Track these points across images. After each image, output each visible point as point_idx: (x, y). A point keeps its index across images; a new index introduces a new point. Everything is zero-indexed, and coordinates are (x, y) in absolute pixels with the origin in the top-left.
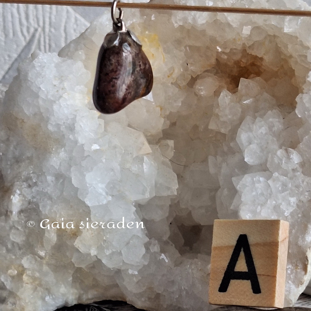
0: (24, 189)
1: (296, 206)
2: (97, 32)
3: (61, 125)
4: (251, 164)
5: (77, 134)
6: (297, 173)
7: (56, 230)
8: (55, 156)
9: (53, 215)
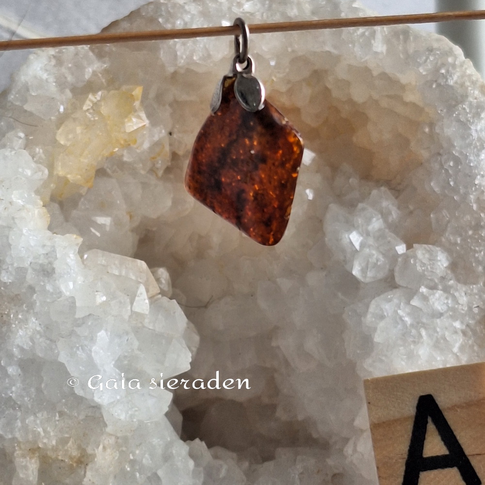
1: (462, 335)
2: (33, 94)
3: (26, 269)
4: (368, 280)
5: (59, 280)
6: (449, 282)
7: (38, 461)
8: (21, 328)
9: (30, 437)
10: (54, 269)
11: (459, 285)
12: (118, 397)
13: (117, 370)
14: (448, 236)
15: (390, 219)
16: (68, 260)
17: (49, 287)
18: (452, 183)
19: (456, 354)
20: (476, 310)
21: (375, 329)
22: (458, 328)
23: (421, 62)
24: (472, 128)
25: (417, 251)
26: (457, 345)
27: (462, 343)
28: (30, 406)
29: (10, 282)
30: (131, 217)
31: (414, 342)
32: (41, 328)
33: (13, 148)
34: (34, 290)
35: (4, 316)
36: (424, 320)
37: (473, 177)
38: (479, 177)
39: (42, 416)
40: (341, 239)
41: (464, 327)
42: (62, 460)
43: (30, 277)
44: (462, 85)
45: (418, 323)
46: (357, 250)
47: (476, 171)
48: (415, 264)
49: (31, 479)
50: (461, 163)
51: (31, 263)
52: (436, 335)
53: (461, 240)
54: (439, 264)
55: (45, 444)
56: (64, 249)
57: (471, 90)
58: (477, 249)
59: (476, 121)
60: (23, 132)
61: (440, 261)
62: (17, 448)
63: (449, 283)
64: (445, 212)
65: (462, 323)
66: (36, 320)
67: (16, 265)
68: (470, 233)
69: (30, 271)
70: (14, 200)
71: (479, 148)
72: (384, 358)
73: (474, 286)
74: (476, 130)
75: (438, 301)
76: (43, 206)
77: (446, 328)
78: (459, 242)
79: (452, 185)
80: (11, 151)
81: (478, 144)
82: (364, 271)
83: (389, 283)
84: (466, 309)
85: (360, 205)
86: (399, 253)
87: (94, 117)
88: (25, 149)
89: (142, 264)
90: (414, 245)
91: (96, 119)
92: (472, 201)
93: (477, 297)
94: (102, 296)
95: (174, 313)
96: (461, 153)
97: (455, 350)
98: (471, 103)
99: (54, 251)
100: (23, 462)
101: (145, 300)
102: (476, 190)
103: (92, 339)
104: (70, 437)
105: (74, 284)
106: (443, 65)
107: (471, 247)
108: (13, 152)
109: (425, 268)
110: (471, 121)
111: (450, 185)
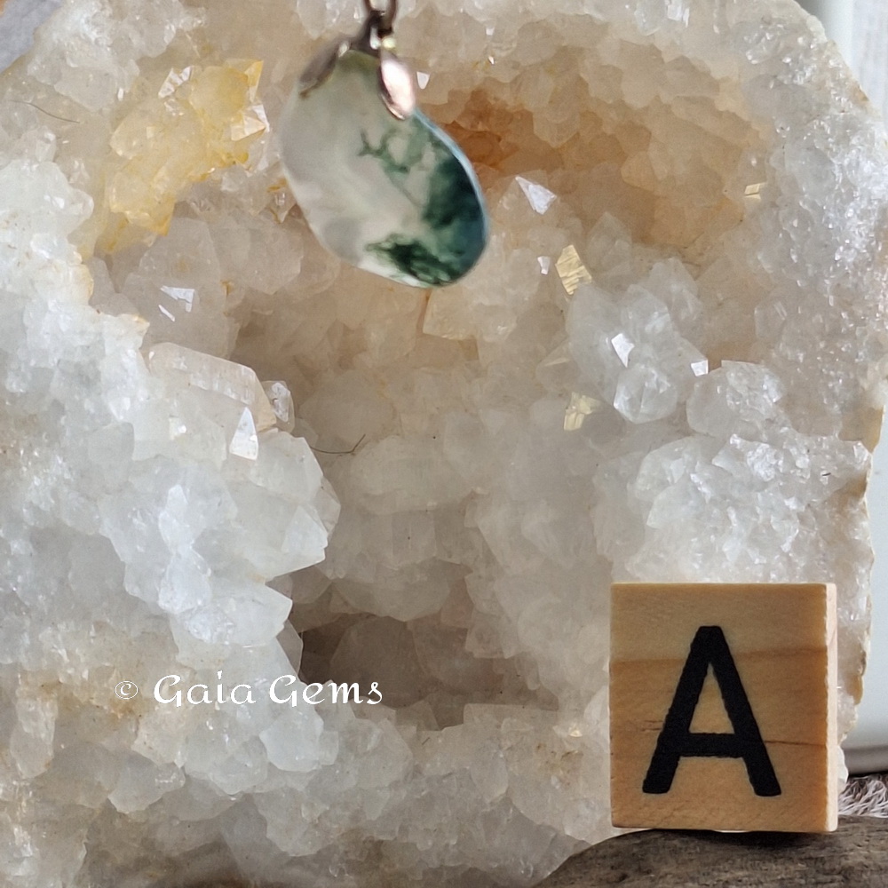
1: (798, 521)
2: (72, 65)
3: (52, 372)
4: (640, 420)
5: (106, 394)
6: (780, 429)
7: (56, 707)
8: (37, 473)
9: (45, 663)
10: (98, 374)
11: (798, 435)
12: (200, 603)
13: (199, 556)
14: (783, 349)
15: (683, 316)
16: (125, 360)
17: (88, 405)
18: (794, 257)
19: (787, 555)
20: (825, 480)
21: (649, 506)
22: (794, 510)
23: (750, 41)
24: (834, 161)
25: (728, 373)
26: (790, 539)
27: (798, 535)
28: (46, 611)
29: (21, 393)
30: (229, 290)
31: (715, 530)
32: (72, 474)
33: (34, 159)
34: (63, 408)
35: (8, 452)
36: (736, 494)
37: (830, 248)
38: (841, 248)
39: (67, 627)
40: (596, 346)
41: (803, 509)
42: (98, 707)
43: (57, 387)
44: (820, 86)
45: (725, 498)
46: (624, 366)
47: (838, 239)
48: (723, 394)
49: (43, 736)
50: (812, 223)
51: (59, 361)
52: (754, 519)
53: (805, 358)
54: (765, 396)
55: (70, 677)
56: (117, 340)
57: (835, 95)
58: (832, 373)
59: (842, 150)
60: (53, 131)
61: (767, 391)
62: (20, 683)
63: (782, 431)
64: (779, 307)
65: (800, 500)
66: (64, 460)
67: (33, 363)
68: (822, 345)
69: (57, 373)
70: (34, 249)
71: (844, 197)
72: (662, 556)
73: (824, 438)
74: (841, 167)
75: (761, 461)
76: (82, 263)
77: (772, 509)
78: (801, 359)
79: (796, 261)
80: (31, 165)
81: (843, 191)
82: (633, 403)
83: (676, 426)
84: (809, 476)
85: (632, 288)
86: (697, 375)
87: (177, 112)
88: (54, 161)
89: (248, 373)
90: (723, 361)
91: (181, 114)
92: (828, 289)
93: (827, 456)
94: (181, 425)
95: (302, 460)
96: (813, 205)
97: (786, 547)
98: (834, 118)
99: (101, 342)
100: (30, 706)
101: (251, 435)
102: (835, 270)
103: (160, 499)
105: (132, 401)
106: (788, 49)
107: (821, 371)
108: (35, 166)
109: (742, 402)
110: (834, 150)
111: (792, 260)
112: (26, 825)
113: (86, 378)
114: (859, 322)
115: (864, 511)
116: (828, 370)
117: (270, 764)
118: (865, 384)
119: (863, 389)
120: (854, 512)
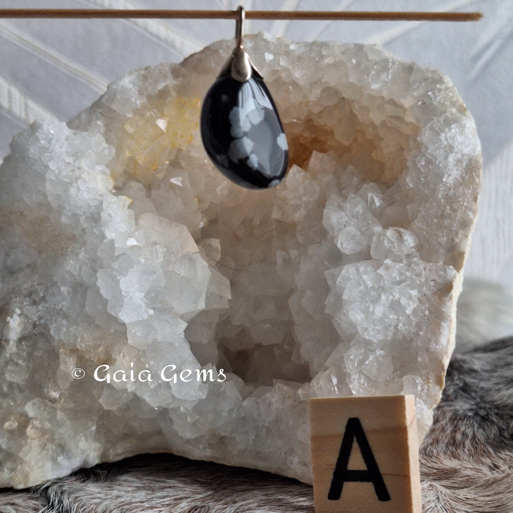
0: (27, 306)
1: (418, 301)
3: (80, 216)
5: (104, 226)
6: (413, 259)
7: (76, 359)
8: (73, 259)
10: (100, 217)
11: (421, 260)
12: (141, 319)
13: (147, 302)
14: (417, 224)
16: (110, 212)
17: (95, 231)
18: (422, 179)
19: (409, 316)
20: (432, 284)
21: (344, 288)
22: (414, 295)
23: (415, 87)
24: (442, 135)
25: (388, 230)
26: (411, 308)
29: (69, 224)
30: (199, 201)
31: (372, 301)
32: (89, 261)
34: (86, 232)
37: (439, 176)
38: (446, 176)
41: (420, 295)
45: (379, 287)
47: (444, 171)
48: (383, 239)
49: (68, 371)
50: (432, 164)
51: (85, 212)
52: (391, 297)
54: (406, 243)
55: (81, 346)
58: (440, 234)
59: (447, 130)
61: (407, 241)
62: (61, 348)
65: (419, 292)
66: (86, 254)
68: (435, 220)
69: (83, 217)
70: (83, 166)
71: (448, 152)
73: (434, 264)
74: (446, 138)
77: (403, 294)
79: (423, 181)
81: (447, 149)
84: (423, 281)
93: (434, 272)
96: (432, 155)
97: (408, 311)
98: (447, 118)
99: (102, 202)
100: (64, 358)
102: (443, 185)
103: (123, 272)
104: (100, 345)
107: (435, 234)
109: (393, 245)
110: (443, 129)
111: (421, 181)
112: (63, 410)
113: (95, 218)
114: (455, 211)
115: (451, 298)
116: (438, 232)
117: (173, 395)
118: (457, 240)
119: (456, 242)
120: (446, 299)
